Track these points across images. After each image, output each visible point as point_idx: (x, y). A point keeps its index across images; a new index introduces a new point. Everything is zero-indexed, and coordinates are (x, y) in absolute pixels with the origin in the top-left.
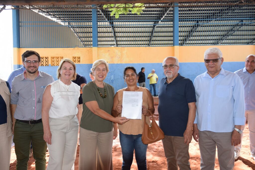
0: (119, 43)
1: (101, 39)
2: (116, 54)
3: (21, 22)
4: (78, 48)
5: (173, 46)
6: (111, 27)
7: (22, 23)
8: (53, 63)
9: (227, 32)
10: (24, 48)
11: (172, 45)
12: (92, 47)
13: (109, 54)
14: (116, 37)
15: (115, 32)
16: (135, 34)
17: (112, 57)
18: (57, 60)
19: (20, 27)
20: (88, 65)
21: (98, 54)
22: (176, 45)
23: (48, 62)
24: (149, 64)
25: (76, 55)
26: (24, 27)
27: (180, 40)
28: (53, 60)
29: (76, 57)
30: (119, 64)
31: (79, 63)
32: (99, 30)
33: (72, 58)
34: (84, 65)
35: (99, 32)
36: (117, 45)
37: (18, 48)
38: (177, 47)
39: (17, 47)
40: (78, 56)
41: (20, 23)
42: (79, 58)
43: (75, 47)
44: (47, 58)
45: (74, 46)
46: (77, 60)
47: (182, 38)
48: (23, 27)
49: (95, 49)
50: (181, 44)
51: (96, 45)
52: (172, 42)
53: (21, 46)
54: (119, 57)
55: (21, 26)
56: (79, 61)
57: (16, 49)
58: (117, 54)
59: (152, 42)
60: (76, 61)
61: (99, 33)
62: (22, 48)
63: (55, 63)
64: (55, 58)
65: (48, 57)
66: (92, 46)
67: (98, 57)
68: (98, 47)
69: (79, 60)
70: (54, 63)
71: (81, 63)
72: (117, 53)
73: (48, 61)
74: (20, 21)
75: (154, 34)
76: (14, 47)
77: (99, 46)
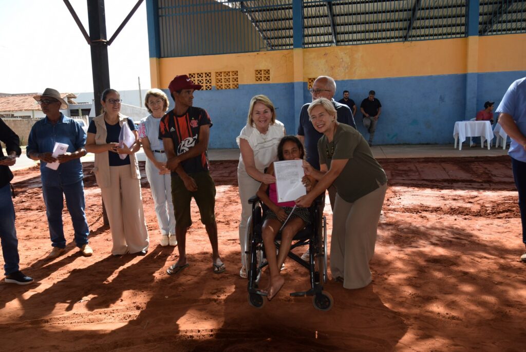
0: (342, 37)
1: (310, 31)
2: (341, 60)
3: (161, 8)
4: (264, 52)
5: (465, 37)
6: (325, 5)
7: (163, 10)
8: (219, 84)
10: (171, 57)
11: (464, 35)
12: (292, 49)
13: (327, 61)
14: (334, 25)
15: (333, 16)
16: (381, 17)
17: (332, 68)
18: (227, 77)
19: (160, 18)
20: (284, 84)
21: (304, 62)
22: (471, 35)
23: (210, 83)
24: (409, 78)
25: (263, 66)
26: (167, 18)
27: (480, 24)
28: (219, 77)
29: (261, 71)
30: (347, 80)
31: (267, 82)
32: (305, 14)
33: (254, 72)
34: (278, 84)
35: (306, 16)
36: (338, 42)
37: (158, 59)
38: (474, 40)
39: (157, 57)
40: (265, 69)
41: (160, 10)
42: (268, 72)
43: (259, 51)
44: (208, 75)
45: (258, 49)
46: (263, 75)
48: (164, 18)
49: (298, 52)
50: (482, 33)
51: (300, 43)
52: (463, 28)
53: (162, 55)
54: (346, 66)
55: (162, 16)
56: (268, 79)
57: (155, 59)
58: (343, 61)
59: (413, 32)
60: (263, 79)
61: (306, 18)
62: (164, 57)
63: (223, 83)
64: (223, 74)
65: (210, 73)
66: (292, 47)
67: (304, 67)
68: (304, 48)
69: (267, 75)
70: (221, 84)
71: (271, 82)
72: (342, 58)
73: (210, 81)
74: (160, 6)
75: (419, 14)
76: (151, 56)
77: (306, 46)
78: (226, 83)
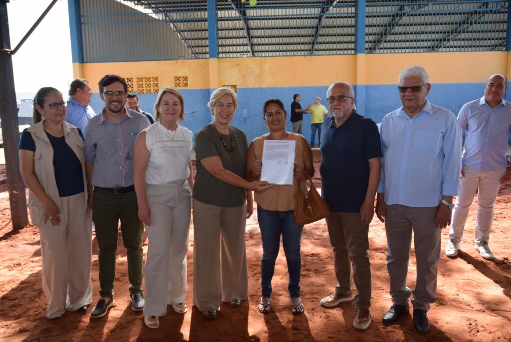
0: (256, 48)
1: (224, 42)
2: (252, 70)
3: (84, 16)
4: (183, 61)
5: (355, 54)
6: (241, 20)
7: (86, 18)
8: (141, 89)
9: (447, 34)
10: (90, 62)
11: (353, 52)
12: (208, 58)
13: (239, 71)
14: (250, 37)
15: (248, 29)
17: (244, 77)
18: (148, 83)
19: (83, 26)
20: (201, 90)
21: (219, 71)
22: (359, 53)
23: (132, 88)
24: (310, 88)
25: (181, 73)
26: (90, 26)
27: (367, 42)
28: (141, 83)
29: (180, 78)
30: (257, 88)
31: (185, 88)
32: (219, 26)
33: (173, 79)
34: (195, 90)
35: (220, 28)
36: (253, 52)
37: (80, 64)
38: (362, 57)
39: (79, 62)
40: (183, 76)
41: (82, 19)
42: (186, 78)
43: (178, 59)
44: (130, 80)
45: (177, 58)
46: (181, 82)
47: (371, 38)
48: (86, 25)
49: (213, 61)
50: (371, 50)
51: (215, 54)
52: (353, 46)
53: (85, 61)
54: (256, 75)
55: (84, 24)
56: (186, 85)
57: (77, 64)
58: (253, 71)
59: (316, 47)
60: (181, 85)
61: (220, 30)
62: (87, 62)
63: (144, 88)
64: (144, 80)
65: (132, 78)
66: (208, 56)
67: (219, 75)
68: (219, 58)
69: (185, 82)
70: (143, 89)
71: (189, 88)
72: (252, 68)
73: (132, 86)
74: (82, 14)
75: (322, 31)
76: (74, 61)
77: (221, 55)
78: (146, 88)
